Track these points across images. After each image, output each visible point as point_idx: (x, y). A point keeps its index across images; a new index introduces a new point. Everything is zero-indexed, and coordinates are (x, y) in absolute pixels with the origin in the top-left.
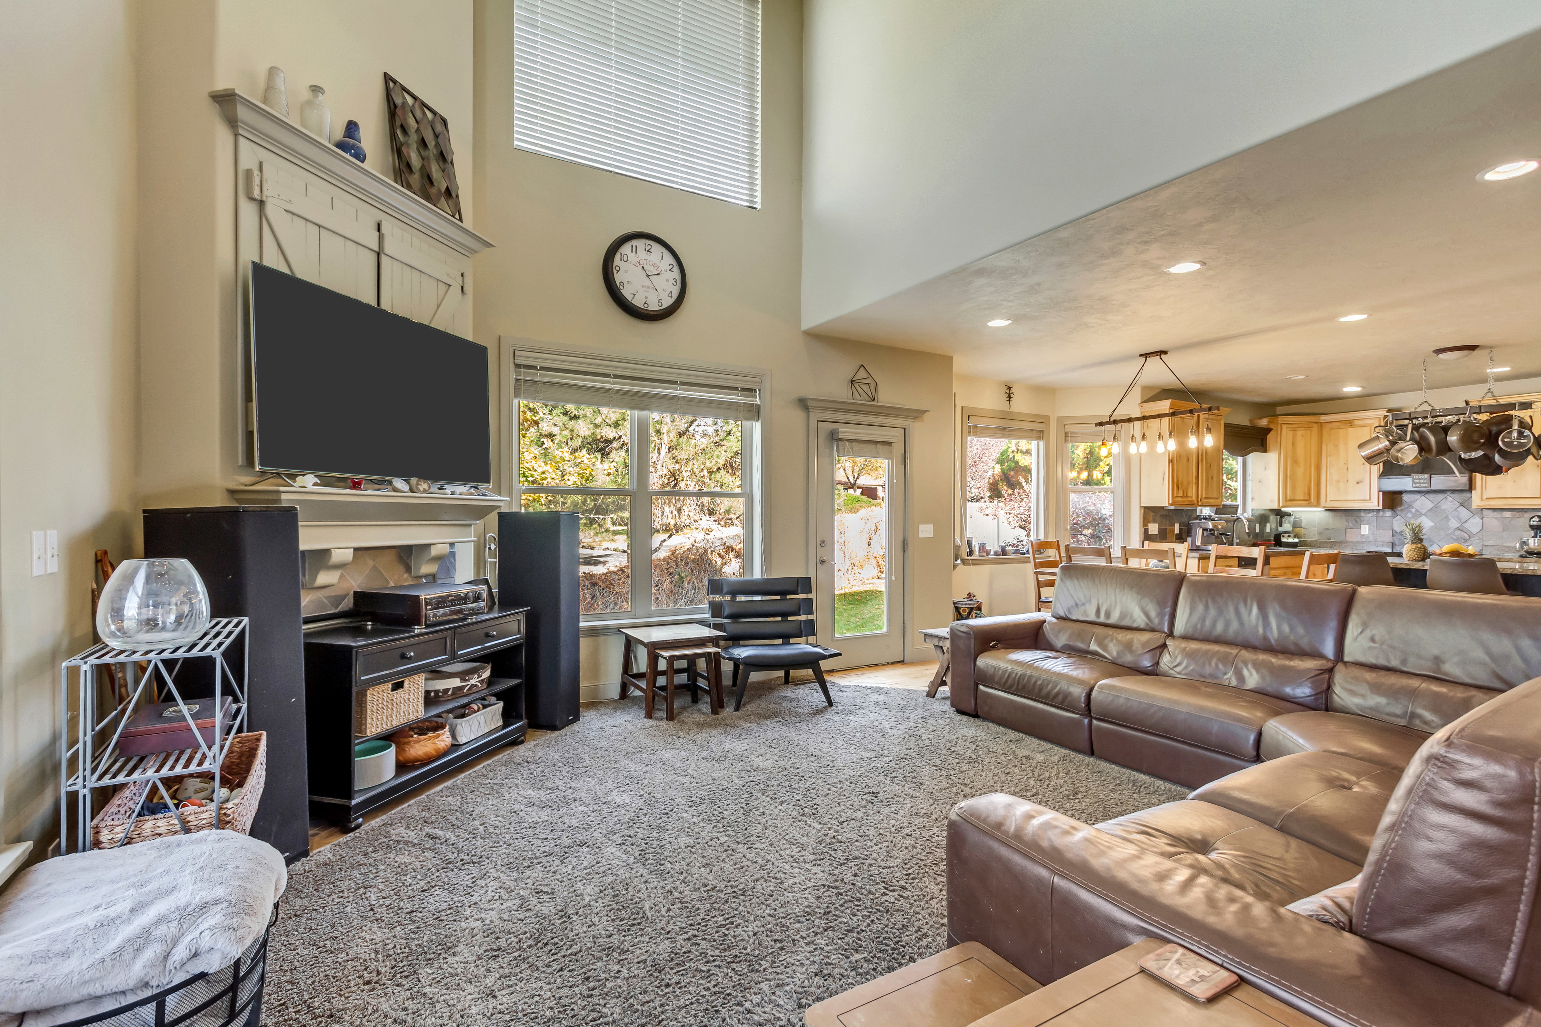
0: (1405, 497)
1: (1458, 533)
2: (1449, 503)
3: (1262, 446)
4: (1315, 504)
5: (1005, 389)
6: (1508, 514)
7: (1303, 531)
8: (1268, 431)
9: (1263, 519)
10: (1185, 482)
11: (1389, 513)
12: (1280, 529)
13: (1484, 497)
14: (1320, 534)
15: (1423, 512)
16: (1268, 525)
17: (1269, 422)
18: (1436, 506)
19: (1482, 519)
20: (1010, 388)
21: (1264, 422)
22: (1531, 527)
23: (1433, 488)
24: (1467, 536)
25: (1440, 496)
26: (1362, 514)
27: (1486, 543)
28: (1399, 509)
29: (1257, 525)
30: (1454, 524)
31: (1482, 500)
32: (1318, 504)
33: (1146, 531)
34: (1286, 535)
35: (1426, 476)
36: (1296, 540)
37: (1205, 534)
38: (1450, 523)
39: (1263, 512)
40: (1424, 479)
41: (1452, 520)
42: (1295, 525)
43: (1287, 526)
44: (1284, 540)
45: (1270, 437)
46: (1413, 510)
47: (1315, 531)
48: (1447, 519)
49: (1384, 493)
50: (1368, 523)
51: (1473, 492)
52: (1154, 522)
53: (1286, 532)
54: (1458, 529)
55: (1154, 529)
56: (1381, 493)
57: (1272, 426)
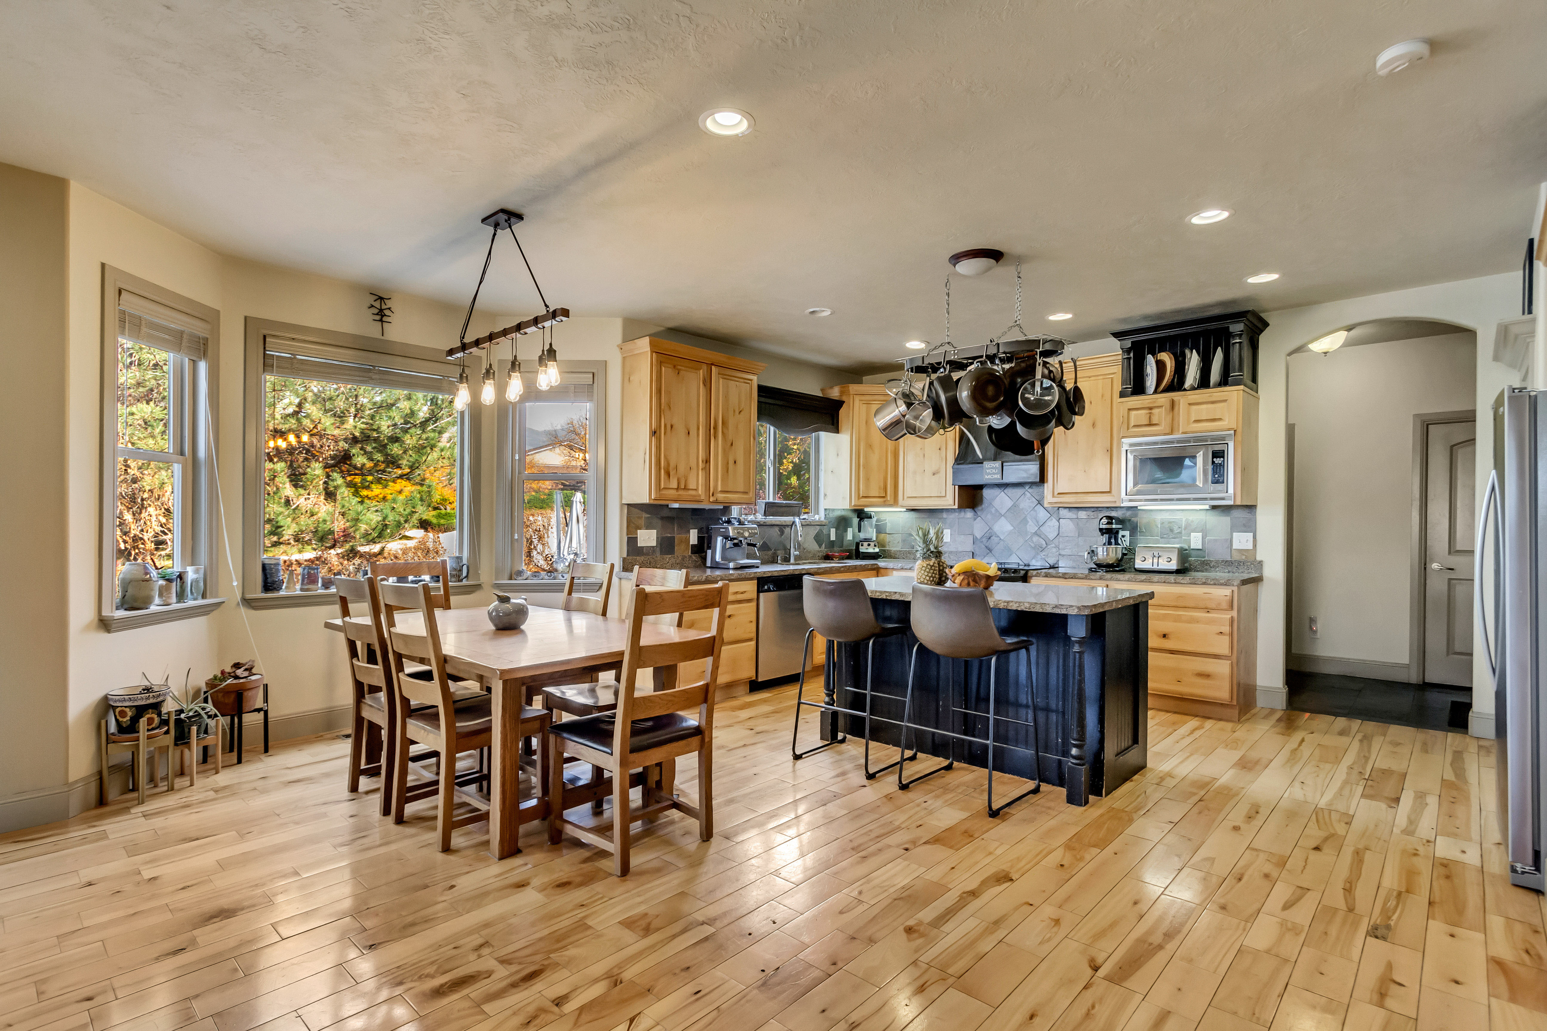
0: (986, 492)
1: (1035, 539)
2: (1026, 499)
3: (833, 424)
4: (892, 502)
5: (371, 300)
6: (1082, 514)
7: (888, 538)
8: (839, 404)
9: (842, 523)
10: (682, 469)
11: (969, 514)
12: (862, 535)
13: (1056, 493)
14: (904, 541)
15: (1003, 512)
16: (850, 530)
17: (842, 393)
18: (1015, 506)
19: (1058, 521)
20: (381, 299)
21: (835, 393)
22: (1101, 530)
23: (1005, 480)
24: (1044, 543)
25: (1018, 491)
26: (945, 515)
27: (1063, 553)
28: (980, 508)
29: (833, 531)
30: (1032, 528)
31: (1053, 496)
32: (895, 503)
33: (632, 541)
34: (865, 544)
35: (998, 464)
36: (877, 550)
37: (729, 544)
38: (1028, 526)
39: (843, 513)
40: (995, 468)
41: (1030, 523)
42: (880, 530)
43: (869, 531)
44: (863, 549)
45: (842, 412)
46: (993, 510)
47: (898, 538)
48: (1025, 521)
49: (960, 487)
50: (951, 527)
51: (1045, 485)
52: (648, 527)
53: (866, 540)
54: (1036, 534)
55: (648, 538)
56: (957, 487)
57: (844, 398)
